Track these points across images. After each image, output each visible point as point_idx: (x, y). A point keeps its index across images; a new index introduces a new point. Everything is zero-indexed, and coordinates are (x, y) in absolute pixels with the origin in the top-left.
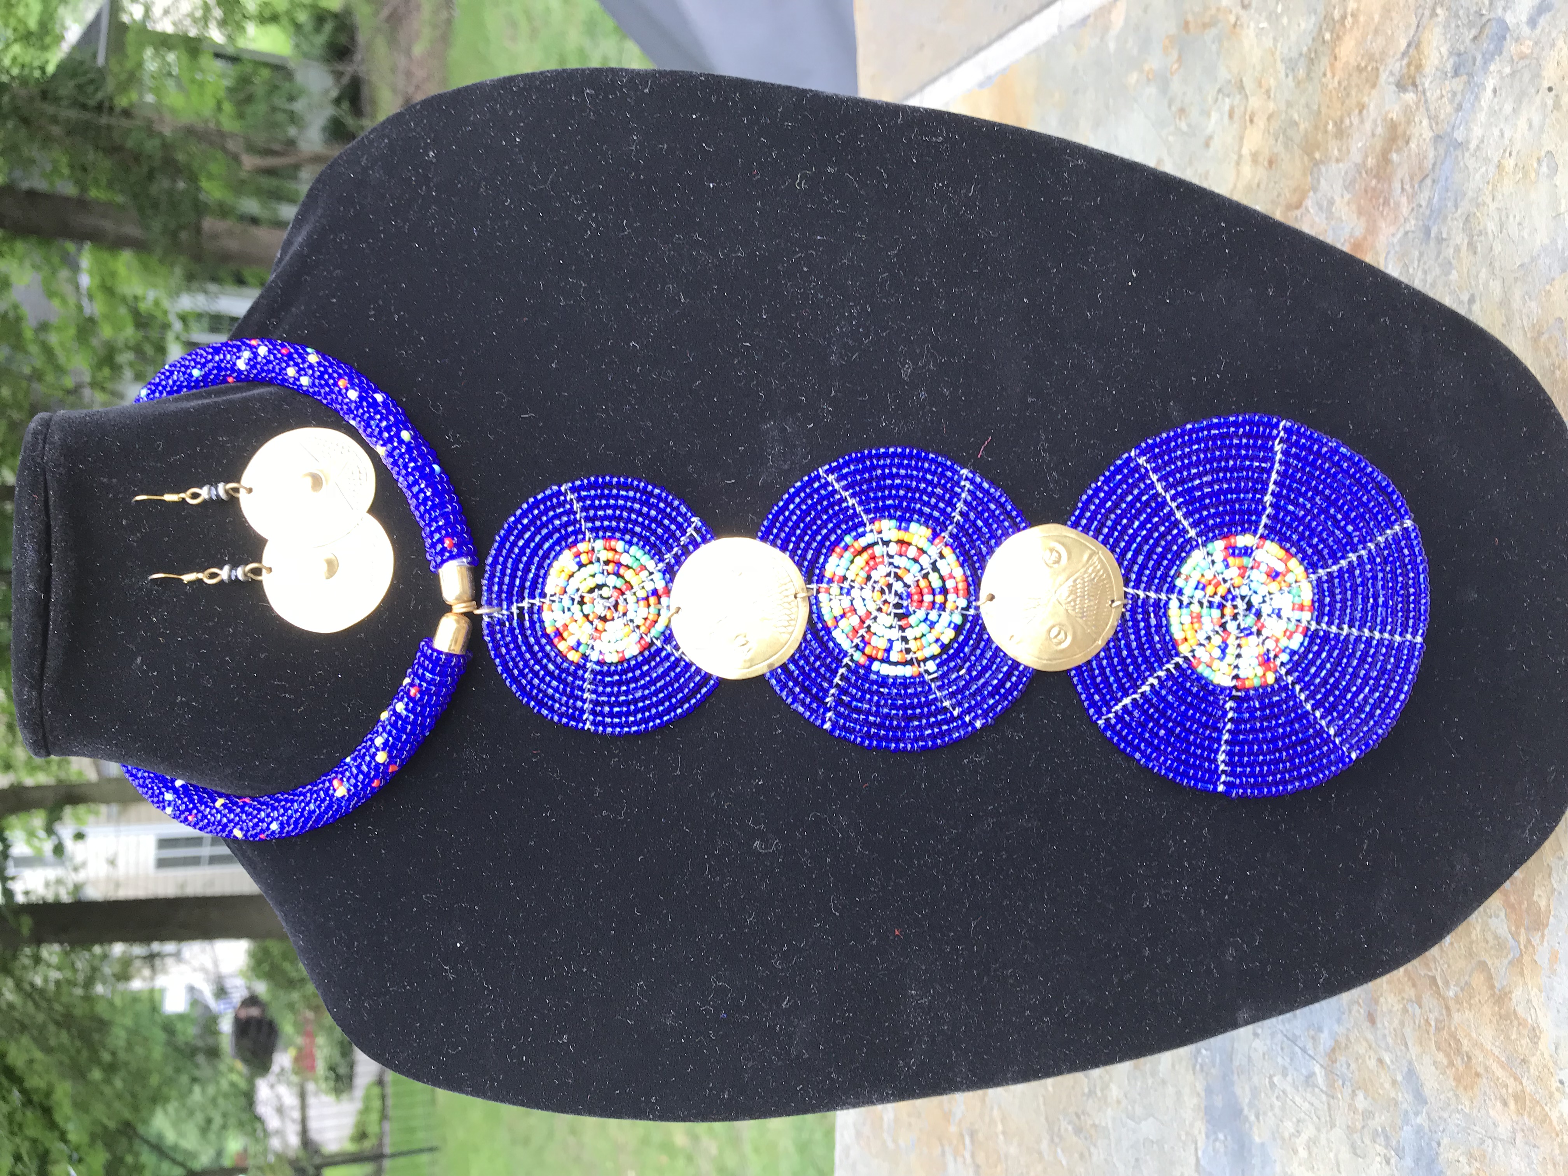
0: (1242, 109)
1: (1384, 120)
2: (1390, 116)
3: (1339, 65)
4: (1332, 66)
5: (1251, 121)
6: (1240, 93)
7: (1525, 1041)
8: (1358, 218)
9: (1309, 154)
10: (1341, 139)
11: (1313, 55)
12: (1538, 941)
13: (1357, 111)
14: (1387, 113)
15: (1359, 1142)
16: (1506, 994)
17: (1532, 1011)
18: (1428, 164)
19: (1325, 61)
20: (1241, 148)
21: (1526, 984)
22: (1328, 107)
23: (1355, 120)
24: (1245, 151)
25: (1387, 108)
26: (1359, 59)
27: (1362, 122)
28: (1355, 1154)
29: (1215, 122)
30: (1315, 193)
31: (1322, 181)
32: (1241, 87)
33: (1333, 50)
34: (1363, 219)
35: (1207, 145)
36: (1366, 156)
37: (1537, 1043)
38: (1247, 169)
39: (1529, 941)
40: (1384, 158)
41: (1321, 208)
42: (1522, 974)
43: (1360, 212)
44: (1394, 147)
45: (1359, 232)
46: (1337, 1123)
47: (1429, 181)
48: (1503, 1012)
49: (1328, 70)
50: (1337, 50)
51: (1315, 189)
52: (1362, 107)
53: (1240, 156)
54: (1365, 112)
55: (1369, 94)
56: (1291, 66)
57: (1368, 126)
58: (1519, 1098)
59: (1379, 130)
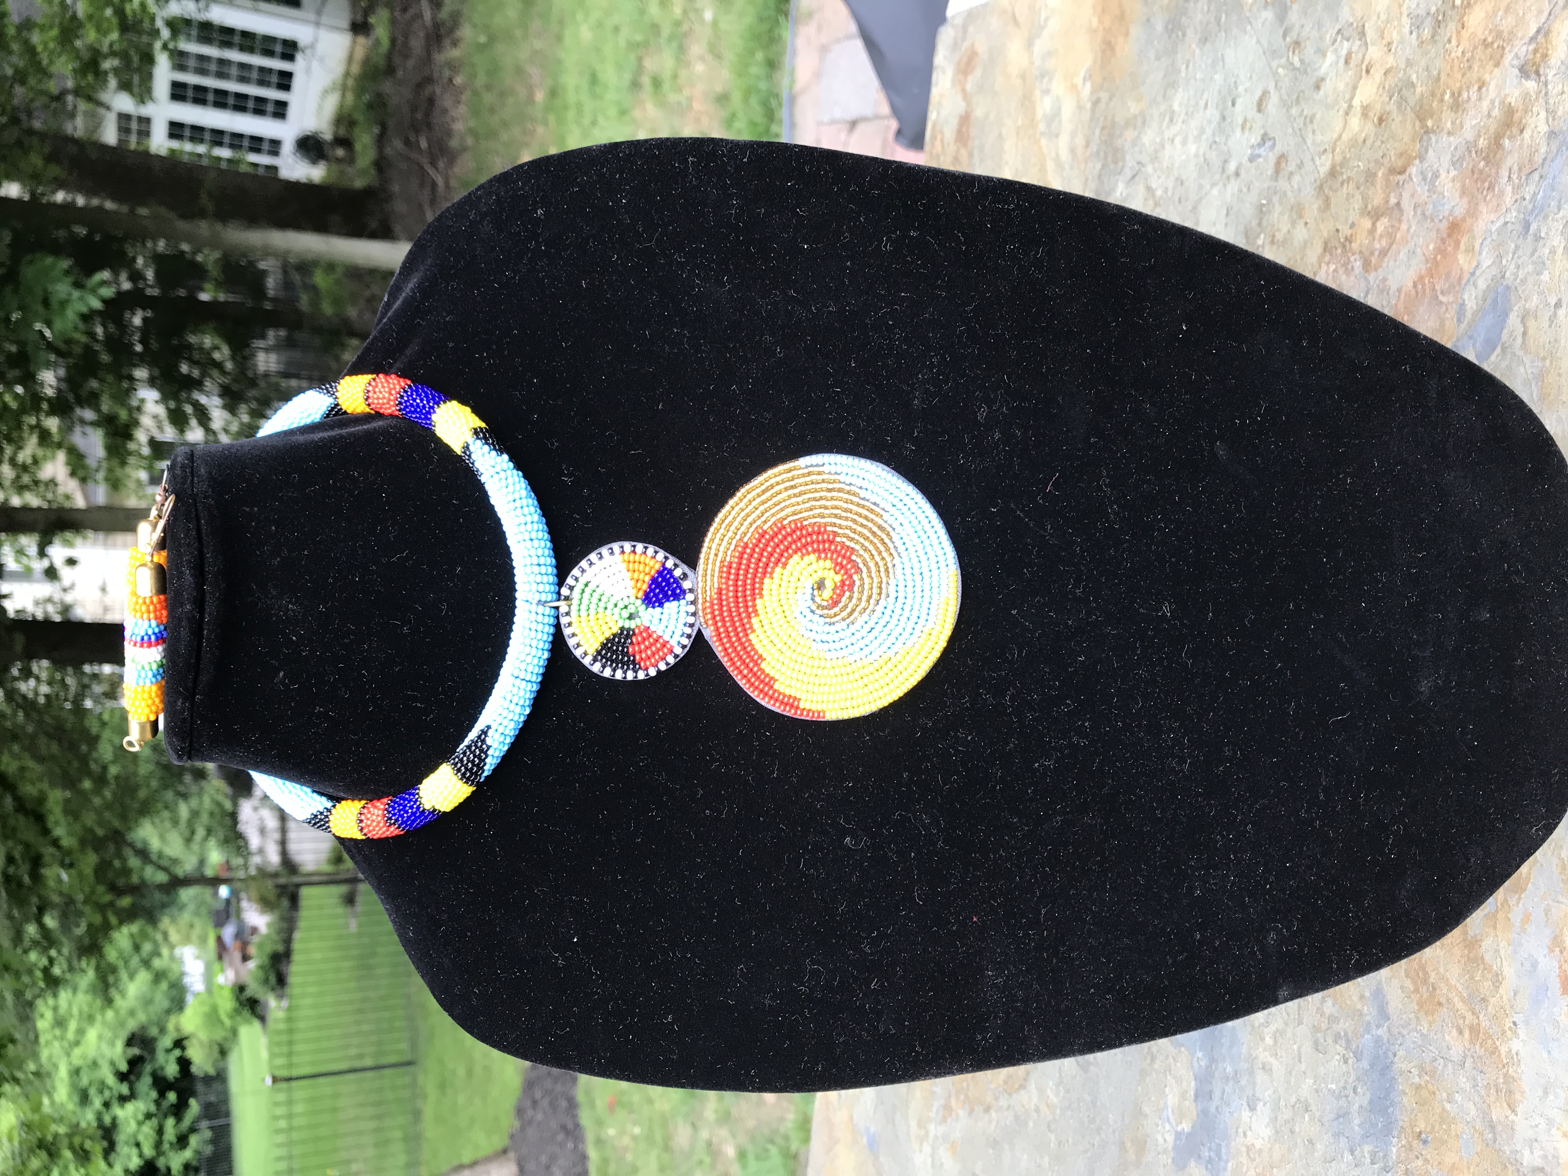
0: (1360, 56)
1: (1502, 102)
2: (1508, 100)
3: (1465, 34)
4: (1458, 33)
5: (1368, 72)
6: (1360, 39)
7: (1488, 984)
8: (1461, 197)
9: (1422, 120)
10: (1456, 112)
11: (1440, 18)
12: (1514, 902)
13: (1476, 87)
14: (1506, 96)
15: (1322, 1040)
16: (1477, 941)
17: (1499, 960)
18: (1538, 159)
19: (1452, 26)
20: (1352, 98)
21: (1497, 936)
22: (1448, 75)
23: (1474, 97)
24: (1356, 102)
25: (1507, 91)
26: (1487, 32)
27: (1480, 99)
28: (1317, 1050)
29: (1328, 64)
30: (1421, 162)
31: (1430, 151)
32: (1362, 34)
33: (1462, 17)
34: (1465, 200)
35: (1318, 87)
36: (1480, 136)
37: (1498, 987)
38: (1355, 122)
39: (1506, 900)
40: (1496, 143)
41: (1424, 179)
42: (1495, 928)
43: (1464, 192)
44: (1508, 133)
45: (1459, 212)
46: (1305, 1021)
47: (1536, 176)
48: (1471, 955)
49: (1454, 36)
50: (1465, 18)
51: (1422, 158)
52: (1482, 85)
53: (1350, 106)
54: (1484, 89)
55: (1491, 73)
56: (1417, 24)
57: (1485, 105)
58: (1475, 1030)
59: (1496, 112)
